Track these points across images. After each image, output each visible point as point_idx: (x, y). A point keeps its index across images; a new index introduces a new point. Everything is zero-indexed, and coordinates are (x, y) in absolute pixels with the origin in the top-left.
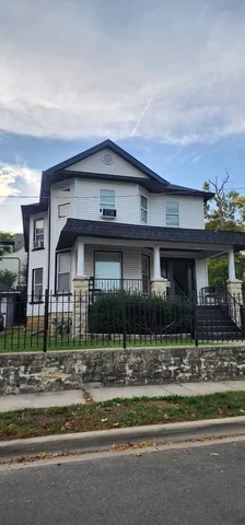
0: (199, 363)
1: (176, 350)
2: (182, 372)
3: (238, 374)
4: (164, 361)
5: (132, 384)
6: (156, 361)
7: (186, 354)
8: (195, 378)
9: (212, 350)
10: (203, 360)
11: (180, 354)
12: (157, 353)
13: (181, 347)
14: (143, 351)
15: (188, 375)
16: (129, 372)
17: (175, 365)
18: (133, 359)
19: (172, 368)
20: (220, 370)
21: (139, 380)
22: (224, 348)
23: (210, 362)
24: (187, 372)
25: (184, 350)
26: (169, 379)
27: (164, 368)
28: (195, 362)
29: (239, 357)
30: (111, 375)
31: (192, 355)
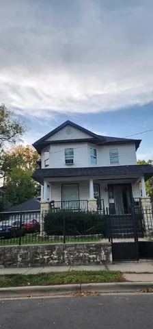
0: (63, 254)
1: (49, 246)
2: (52, 259)
3: (89, 261)
4: (41, 253)
5: (21, 267)
6: (37, 253)
7: (55, 249)
8: (61, 264)
9: (72, 246)
10: (66, 252)
11: (51, 248)
12: (37, 248)
13: (53, 244)
14: (28, 247)
15: (56, 261)
16: (20, 259)
17: (47, 255)
18: (22, 252)
19: (46, 257)
20: (77, 259)
21: (25, 264)
22: (80, 245)
23: (70, 253)
24: (55, 259)
25: (54, 246)
26: (44, 264)
27: (41, 257)
28: (60, 254)
29: (91, 250)
30: (9, 261)
31: (59, 249)
